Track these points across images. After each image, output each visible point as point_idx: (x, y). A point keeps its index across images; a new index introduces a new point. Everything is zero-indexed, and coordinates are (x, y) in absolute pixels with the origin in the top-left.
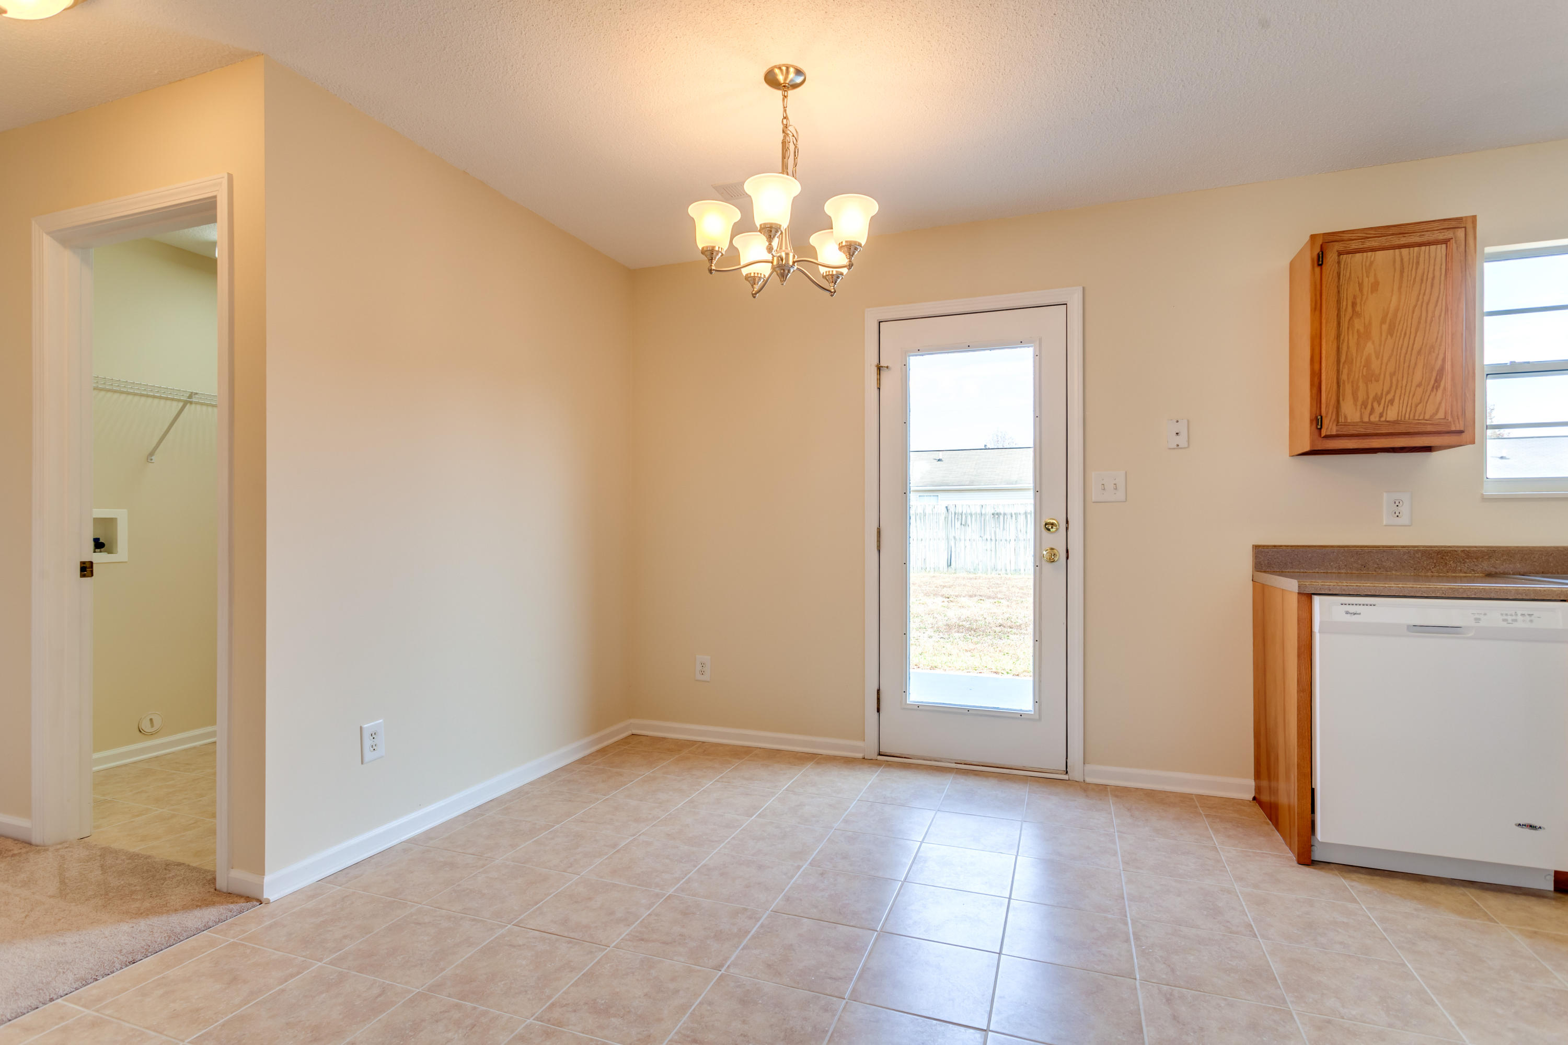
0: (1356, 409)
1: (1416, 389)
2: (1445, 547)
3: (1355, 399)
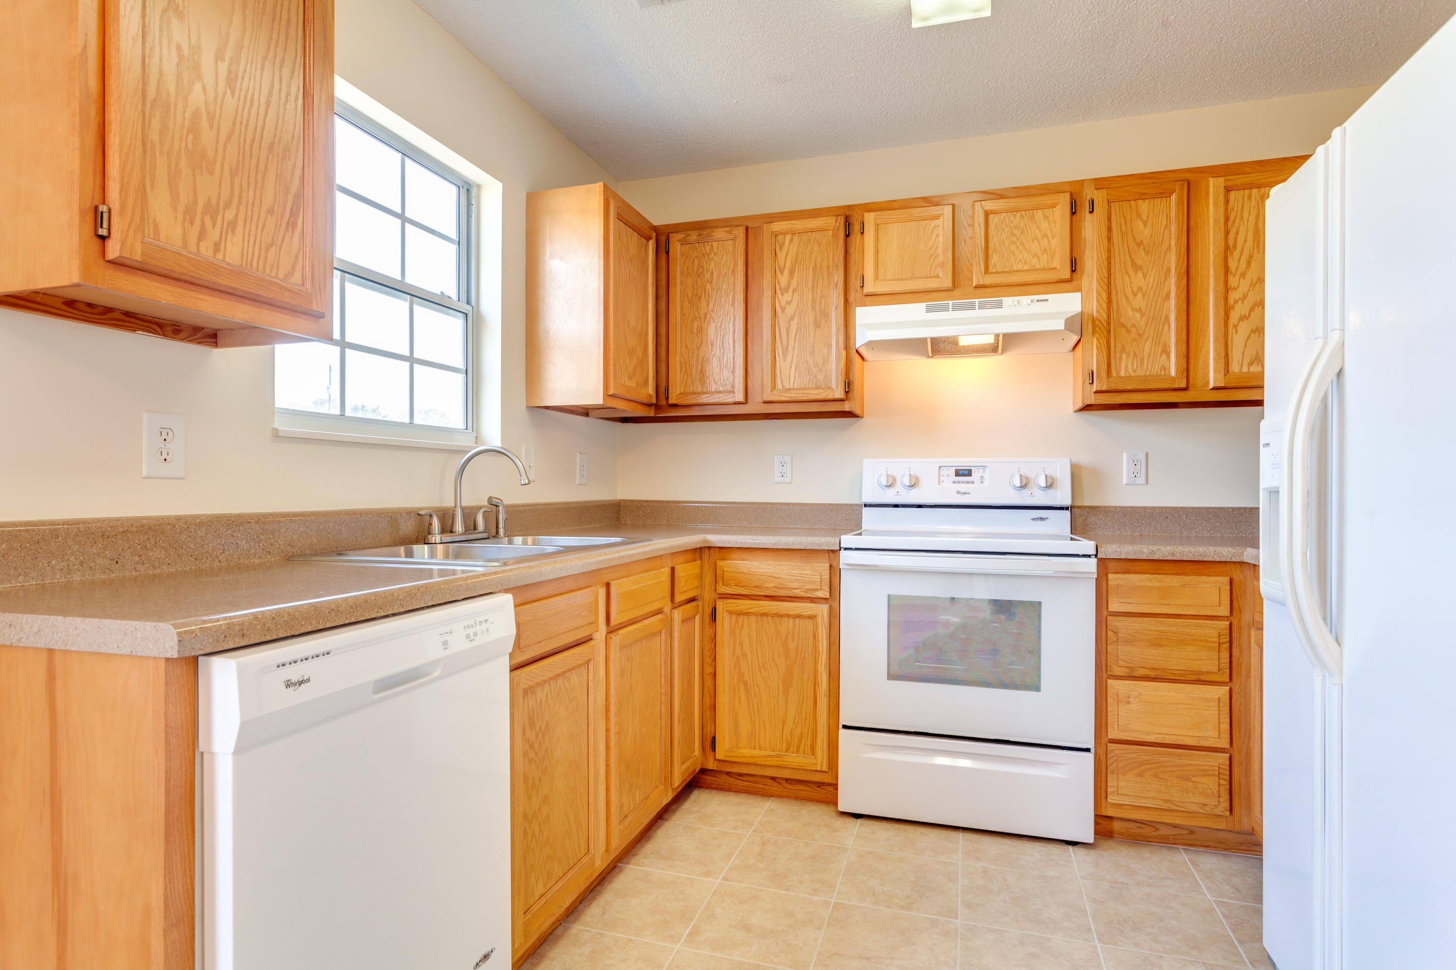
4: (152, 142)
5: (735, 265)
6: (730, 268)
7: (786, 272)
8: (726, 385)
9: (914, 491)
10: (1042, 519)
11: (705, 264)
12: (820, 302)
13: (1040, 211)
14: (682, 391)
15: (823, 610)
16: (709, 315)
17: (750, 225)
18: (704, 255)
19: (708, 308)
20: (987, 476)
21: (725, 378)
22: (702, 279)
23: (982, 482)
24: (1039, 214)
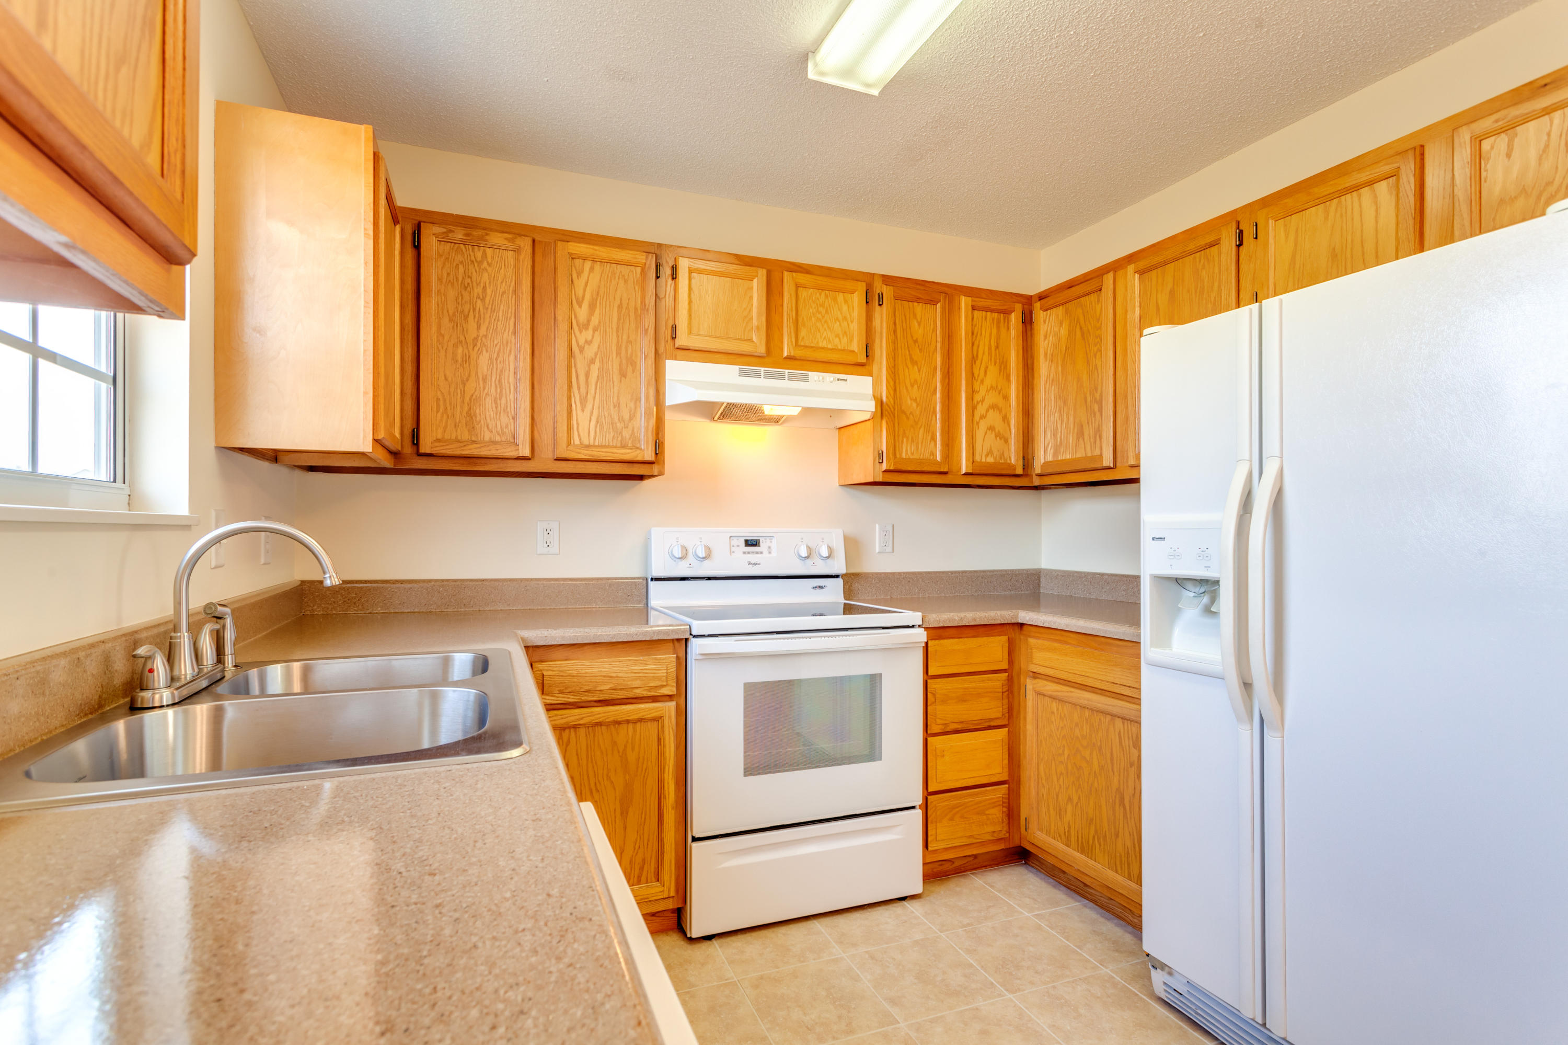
5: (518, 284)
6: (510, 286)
7: (585, 305)
8: (504, 433)
9: (706, 562)
10: (820, 587)
11: (474, 273)
12: (627, 351)
13: (841, 294)
14: (440, 436)
15: (672, 710)
16: (479, 341)
17: (538, 238)
18: (473, 261)
19: (478, 332)
20: (774, 545)
21: (504, 426)
22: (470, 292)
23: (770, 553)
24: (840, 297)
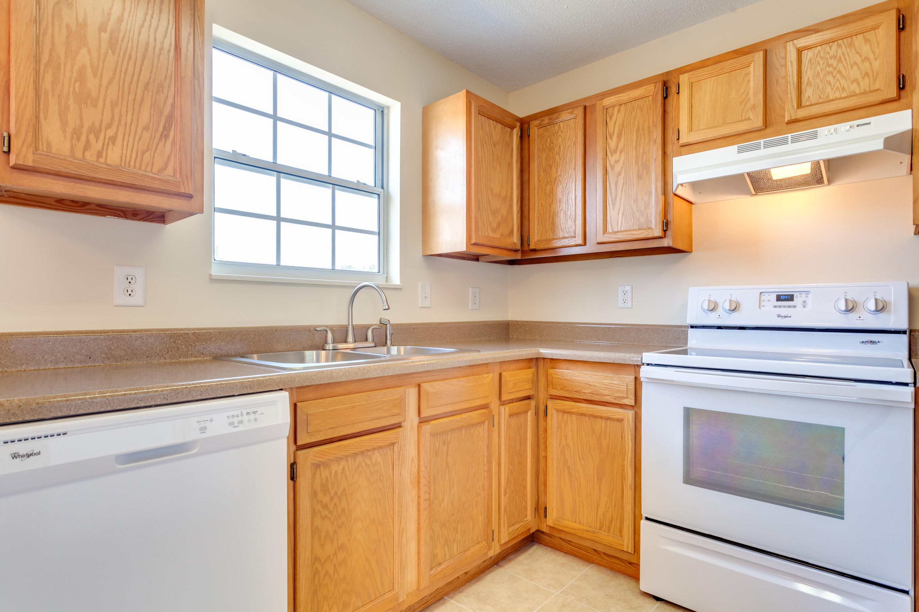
0: (65, 137)
1: (142, 133)
2: (177, 330)
3: (64, 124)
4: (45, 90)
5: (576, 138)
6: (572, 141)
7: (615, 138)
8: (569, 232)
9: (735, 314)
10: (872, 342)
11: (555, 140)
12: (642, 158)
13: (860, 37)
14: (539, 239)
15: (630, 414)
16: (557, 179)
17: (587, 104)
18: (554, 134)
19: (557, 174)
20: (809, 300)
21: (569, 226)
22: (553, 152)
23: (804, 307)
24: (859, 40)
